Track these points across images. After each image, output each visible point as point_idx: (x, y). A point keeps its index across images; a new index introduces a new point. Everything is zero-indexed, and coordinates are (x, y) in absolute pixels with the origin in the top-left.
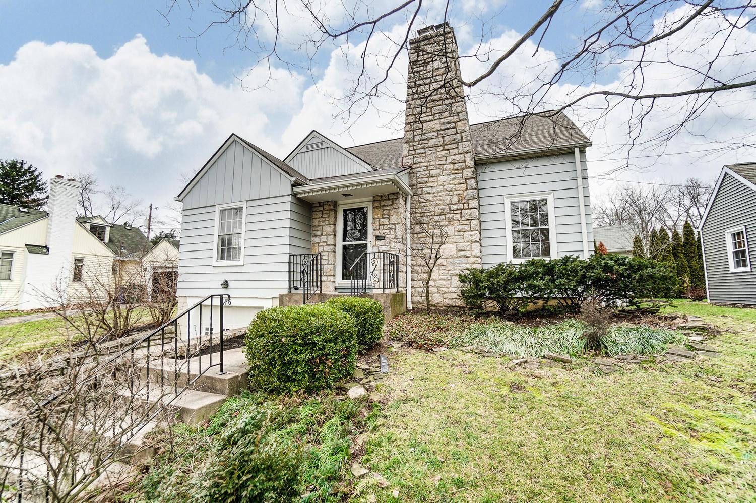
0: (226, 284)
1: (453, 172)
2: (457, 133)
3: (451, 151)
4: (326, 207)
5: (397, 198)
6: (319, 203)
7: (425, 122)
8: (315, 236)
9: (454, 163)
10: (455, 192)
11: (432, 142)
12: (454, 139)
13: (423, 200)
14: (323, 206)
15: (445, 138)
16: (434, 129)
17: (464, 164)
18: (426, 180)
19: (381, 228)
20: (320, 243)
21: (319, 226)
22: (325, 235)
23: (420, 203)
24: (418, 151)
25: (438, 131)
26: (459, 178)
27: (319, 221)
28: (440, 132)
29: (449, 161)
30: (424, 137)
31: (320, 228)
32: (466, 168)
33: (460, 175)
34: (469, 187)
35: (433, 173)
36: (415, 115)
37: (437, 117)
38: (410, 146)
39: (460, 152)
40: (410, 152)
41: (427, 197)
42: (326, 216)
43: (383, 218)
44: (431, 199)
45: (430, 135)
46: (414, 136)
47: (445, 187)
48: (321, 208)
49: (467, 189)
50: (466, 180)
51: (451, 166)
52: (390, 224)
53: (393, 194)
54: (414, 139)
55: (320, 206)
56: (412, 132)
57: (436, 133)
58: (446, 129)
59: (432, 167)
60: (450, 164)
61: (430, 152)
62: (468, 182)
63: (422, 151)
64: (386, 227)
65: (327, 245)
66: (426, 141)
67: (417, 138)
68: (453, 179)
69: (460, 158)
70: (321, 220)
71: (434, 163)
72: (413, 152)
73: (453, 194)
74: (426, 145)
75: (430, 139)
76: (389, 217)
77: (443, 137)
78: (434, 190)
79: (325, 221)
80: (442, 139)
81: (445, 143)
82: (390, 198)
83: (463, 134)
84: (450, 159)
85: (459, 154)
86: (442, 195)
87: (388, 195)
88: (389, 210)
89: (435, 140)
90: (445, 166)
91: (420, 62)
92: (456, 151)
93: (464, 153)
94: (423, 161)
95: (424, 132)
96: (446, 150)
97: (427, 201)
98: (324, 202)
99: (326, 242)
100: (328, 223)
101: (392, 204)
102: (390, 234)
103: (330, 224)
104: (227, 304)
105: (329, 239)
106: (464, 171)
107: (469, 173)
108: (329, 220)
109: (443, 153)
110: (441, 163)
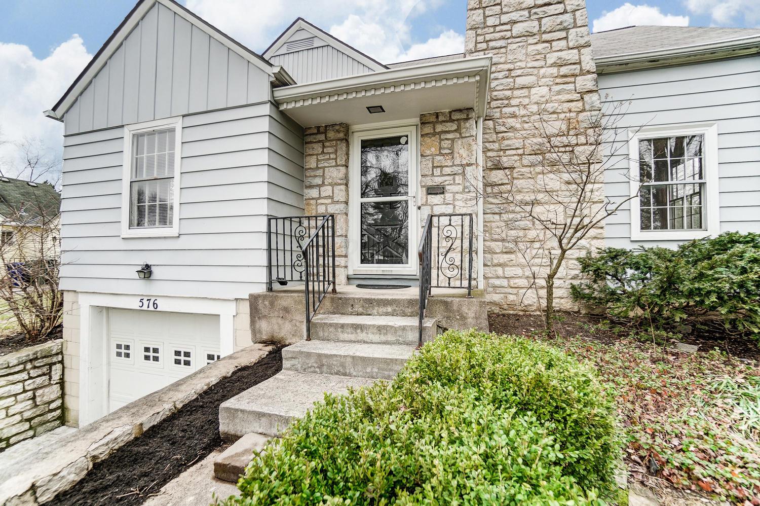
0: (146, 272)
1: (558, 80)
2: (565, 12)
3: (554, 43)
4: (331, 134)
5: (467, 119)
6: (318, 128)
8: (311, 187)
9: (559, 64)
10: (562, 115)
11: (518, 29)
12: (561, 23)
13: (503, 129)
14: (325, 133)
15: (544, 21)
16: (524, 6)
17: (578, 66)
18: (508, 93)
19: (437, 172)
20: (320, 198)
21: (317, 168)
22: (330, 184)
23: (497, 133)
24: (492, 44)
25: (530, 8)
26: (569, 92)
27: (318, 160)
28: (533, 11)
29: (550, 61)
30: (505, 18)
31: (320, 172)
32: (582, 73)
33: (571, 86)
34: (587, 107)
35: (520, 81)
38: (477, 35)
39: (571, 45)
40: (479, 46)
41: (511, 122)
42: (330, 150)
43: (441, 154)
44: (518, 126)
45: (515, 16)
46: (485, 17)
47: (544, 106)
48: (322, 137)
49: (583, 110)
50: (582, 94)
51: (554, 71)
52: (454, 165)
53: (460, 110)
54: (485, 23)
55: (319, 132)
56: (481, 11)
57: (526, 13)
58: (546, 5)
59: (519, 72)
60: (552, 66)
61: (515, 46)
62: (586, 97)
63: (502, 43)
64: (447, 170)
65: (334, 202)
66: (508, 27)
67: (490, 21)
68: (559, 93)
69: (572, 55)
70: (321, 157)
71: (523, 64)
72: (484, 46)
73: (558, 119)
74: (508, 34)
75: (515, 22)
76: (452, 153)
77: (540, 19)
78: (524, 112)
79: (329, 159)
80: (536, 23)
81: (543, 29)
82: (454, 117)
83: (578, 13)
84: (552, 58)
85: (570, 49)
86: (538, 120)
87: (450, 112)
88: (453, 140)
89: (525, 24)
90: (542, 71)
92: (563, 43)
93: (578, 47)
94: (502, 60)
95: (504, 10)
96: (544, 42)
97: (510, 129)
98: (326, 126)
99: (332, 197)
100: (334, 164)
101: (458, 130)
102: (454, 184)
103: (337, 165)
104: (151, 308)
105: (336, 191)
106: (578, 78)
107: (587, 82)
108: (336, 159)
109: (540, 47)
110: (536, 64)
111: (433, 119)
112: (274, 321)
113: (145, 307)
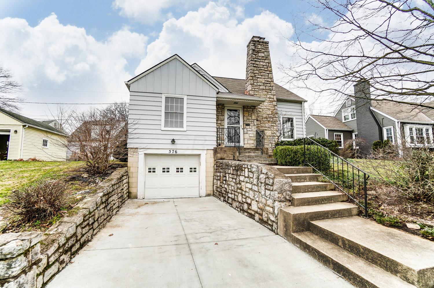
1: (269, 102)
2: (271, 86)
4: (220, 106)
7: (259, 78)
9: (270, 98)
10: (270, 110)
11: (261, 87)
12: (270, 89)
13: (258, 111)
15: (267, 87)
16: (262, 82)
17: (273, 99)
19: (248, 120)
20: (217, 124)
22: (220, 120)
24: (256, 90)
25: (263, 83)
26: (272, 105)
28: (264, 84)
29: (268, 97)
30: (258, 84)
33: (272, 104)
36: (254, 73)
37: (263, 77)
40: (253, 89)
41: (260, 110)
42: (220, 111)
43: (249, 116)
44: (261, 111)
45: (260, 84)
46: (254, 82)
47: (267, 107)
49: (274, 110)
51: (269, 99)
52: (251, 119)
56: (253, 81)
58: (267, 83)
60: (268, 98)
61: (260, 91)
62: (275, 107)
63: (257, 90)
64: (250, 120)
66: (259, 86)
67: (255, 84)
68: (270, 105)
69: (272, 96)
71: (262, 96)
72: (254, 89)
73: (270, 111)
74: (259, 88)
76: (251, 116)
77: (266, 86)
78: (263, 108)
79: (220, 113)
80: (265, 87)
81: (266, 89)
82: (252, 108)
83: (273, 87)
84: (268, 96)
85: (272, 95)
86: (266, 110)
87: (251, 106)
88: (251, 113)
89: (263, 87)
90: (266, 99)
91: (256, 51)
92: (270, 93)
94: (258, 94)
96: (267, 92)
97: (260, 111)
98: (219, 104)
99: (221, 124)
100: (221, 115)
101: (252, 111)
102: (252, 124)
103: (222, 115)
104: (174, 153)
105: (222, 122)
106: (273, 102)
107: (275, 103)
108: (222, 113)
109: (266, 93)
110: (265, 97)
111: (247, 107)
112: (222, 154)
113: (172, 153)
